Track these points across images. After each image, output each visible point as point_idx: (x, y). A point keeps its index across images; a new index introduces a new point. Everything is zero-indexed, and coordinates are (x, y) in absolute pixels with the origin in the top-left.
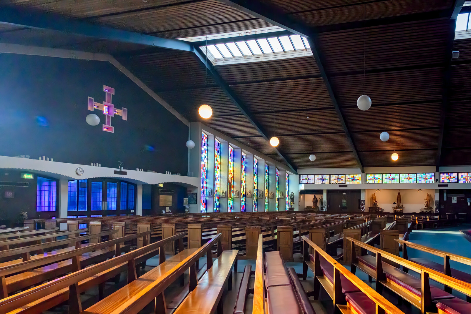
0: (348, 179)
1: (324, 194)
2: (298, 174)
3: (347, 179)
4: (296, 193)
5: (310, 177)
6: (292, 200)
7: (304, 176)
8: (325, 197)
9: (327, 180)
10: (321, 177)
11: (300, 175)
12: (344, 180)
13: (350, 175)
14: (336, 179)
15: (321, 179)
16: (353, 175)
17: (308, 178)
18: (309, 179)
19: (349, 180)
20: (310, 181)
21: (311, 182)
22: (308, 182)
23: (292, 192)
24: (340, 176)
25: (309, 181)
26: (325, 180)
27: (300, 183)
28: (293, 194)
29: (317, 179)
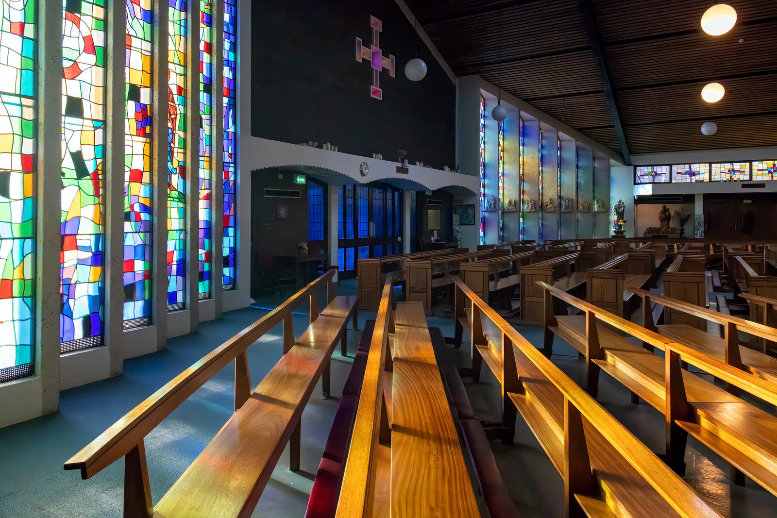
0: (759, 170)
1: (696, 202)
2: (632, 165)
3: (754, 172)
5: (658, 170)
6: (620, 215)
7: (646, 167)
8: (699, 208)
9: (704, 173)
10: (688, 170)
11: (635, 167)
12: (748, 173)
13: (764, 162)
14: (727, 171)
15: (687, 172)
16: (772, 162)
17: (656, 172)
18: (656, 174)
19: (761, 172)
20: (659, 177)
21: (663, 179)
22: (653, 180)
23: (621, 201)
24: (737, 166)
25: (656, 177)
26: (699, 174)
27: (635, 184)
28: (623, 203)
29: (678, 173)
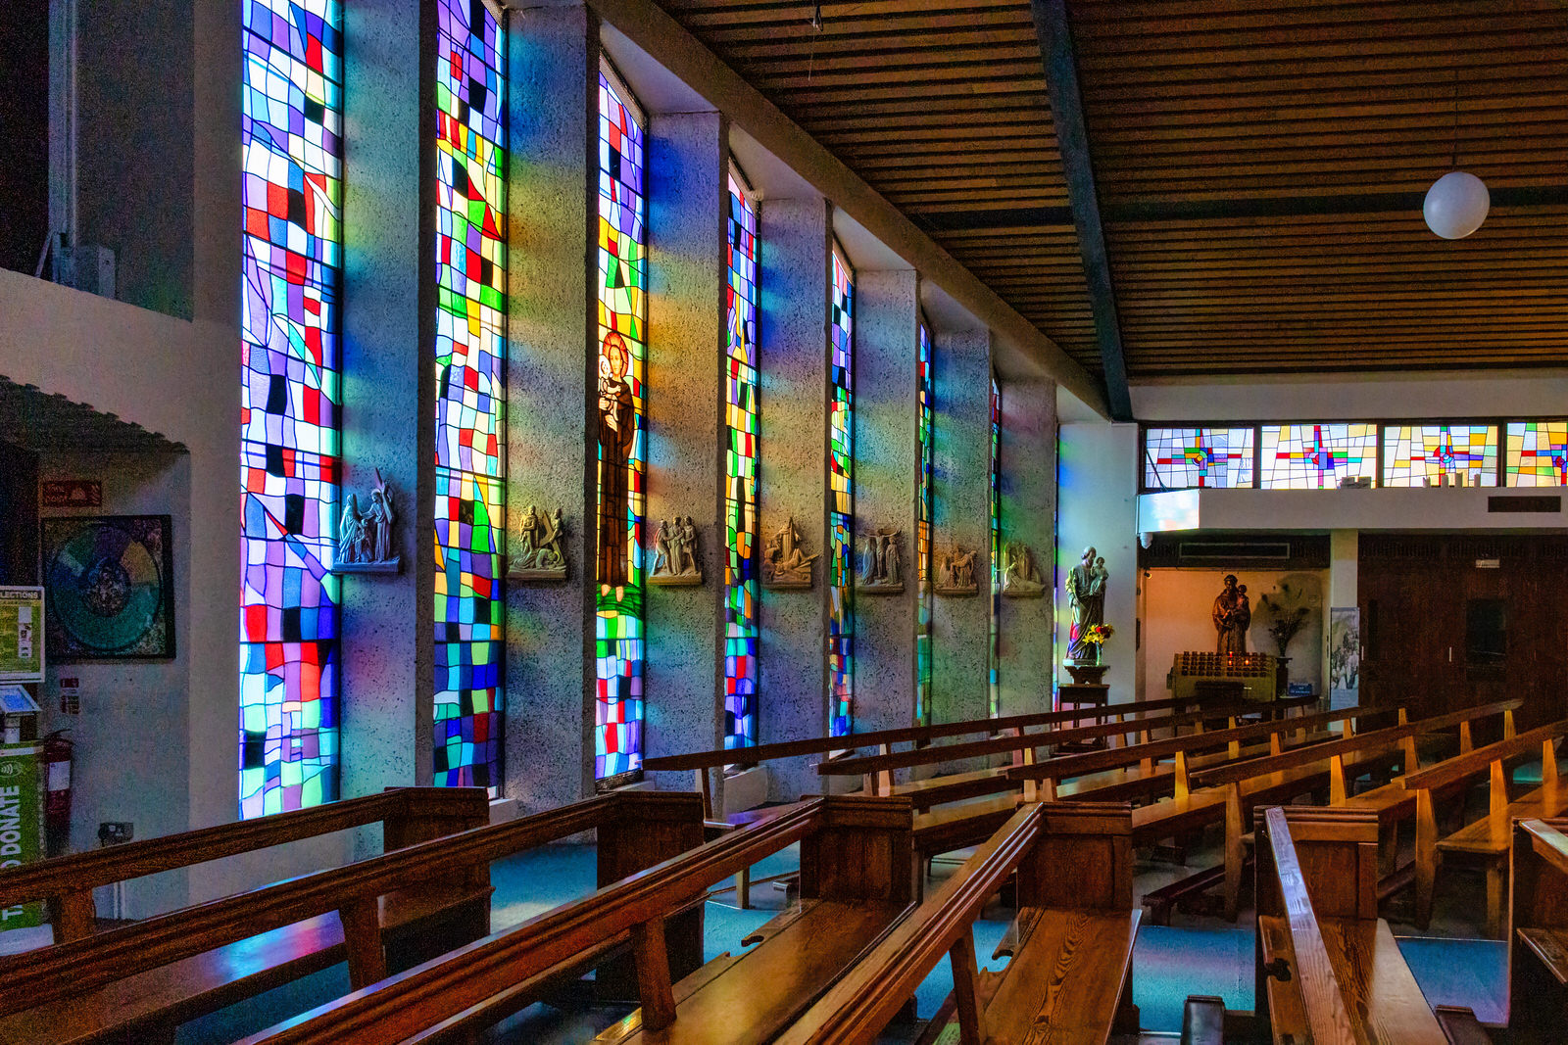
0: (1525, 454)
1: (1333, 562)
2: (1136, 421)
4: (1119, 560)
6: (1092, 606)
8: (1342, 585)
9: (1356, 460)
10: (1311, 445)
11: (1143, 428)
12: (1491, 462)
13: (1541, 426)
14: (1429, 455)
15: (1305, 453)
17: (1209, 451)
18: (1211, 457)
20: (1220, 469)
22: (1202, 479)
23: (1093, 551)
24: (1460, 437)
25: (1210, 469)
26: (1345, 461)
27: (1143, 490)
28: (1101, 561)
29: (1280, 456)
